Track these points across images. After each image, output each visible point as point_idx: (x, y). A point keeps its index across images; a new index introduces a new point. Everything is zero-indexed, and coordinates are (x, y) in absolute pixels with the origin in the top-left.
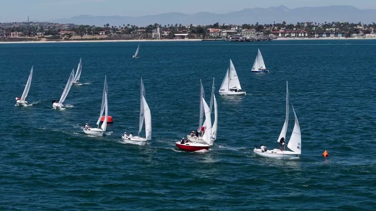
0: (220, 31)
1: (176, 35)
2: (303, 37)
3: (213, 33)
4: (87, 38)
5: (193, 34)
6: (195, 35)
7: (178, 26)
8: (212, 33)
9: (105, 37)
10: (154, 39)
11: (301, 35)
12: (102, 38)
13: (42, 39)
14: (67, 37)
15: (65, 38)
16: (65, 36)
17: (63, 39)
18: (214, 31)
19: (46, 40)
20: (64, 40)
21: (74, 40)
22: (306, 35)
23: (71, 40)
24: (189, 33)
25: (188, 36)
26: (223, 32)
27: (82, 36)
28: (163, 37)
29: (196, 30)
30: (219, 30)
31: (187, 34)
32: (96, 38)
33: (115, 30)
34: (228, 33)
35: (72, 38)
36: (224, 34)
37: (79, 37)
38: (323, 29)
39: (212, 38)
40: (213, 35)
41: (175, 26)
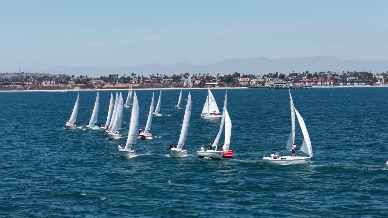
0: (250, 80)
1: (207, 83)
2: (329, 85)
3: (243, 81)
4: (120, 87)
5: (223, 83)
6: (225, 84)
7: (206, 75)
8: (241, 82)
9: (137, 86)
10: (185, 87)
11: (327, 83)
12: (135, 87)
13: (75, 87)
14: (100, 85)
15: (98, 87)
16: (98, 85)
17: (96, 87)
18: (243, 80)
19: (80, 88)
20: (97, 89)
21: (107, 88)
22: (332, 83)
23: (104, 88)
24: (219, 82)
25: (218, 85)
26: (252, 81)
27: (114, 85)
28: (194, 85)
29: (225, 79)
30: (248, 79)
31: (218, 83)
32: (128, 87)
33: (144, 79)
34: (257, 81)
35: (105, 86)
36: (253, 83)
37: (112, 86)
38: (344, 78)
39: (242, 87)
40: (242, 83)
41: (203, 76)
